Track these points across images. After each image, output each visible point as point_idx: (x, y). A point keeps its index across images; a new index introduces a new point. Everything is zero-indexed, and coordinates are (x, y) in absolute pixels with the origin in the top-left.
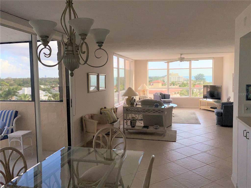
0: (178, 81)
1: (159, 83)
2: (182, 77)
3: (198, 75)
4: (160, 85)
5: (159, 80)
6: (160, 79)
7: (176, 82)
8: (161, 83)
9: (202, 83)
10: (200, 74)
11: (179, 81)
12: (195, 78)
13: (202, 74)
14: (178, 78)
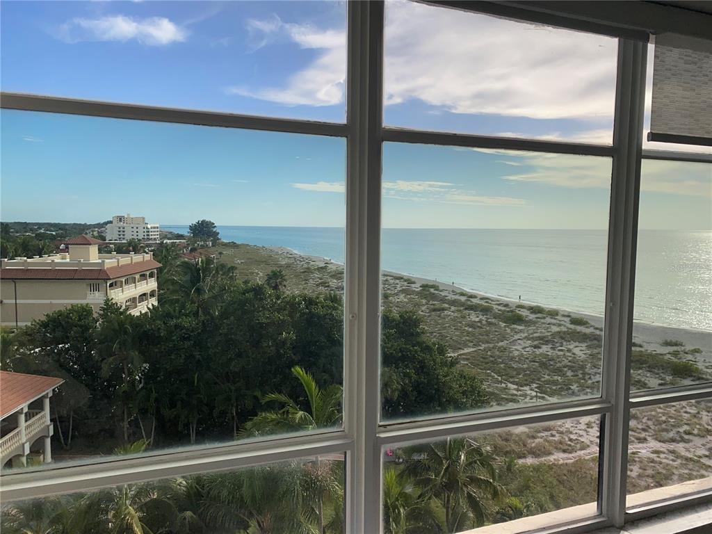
0: (146, 237)
1: (90, 244)
2: (157, 228)
3: (198, 223)
4: (93, 252)
5: (86, 234)
6: (89, 231)
7: (139, 240)
8: (97, 246)
9: (211, 245)
10: (203, 221)
11: (149, 239)
12: (191, 230)
13: (210, 222)
14: (145, 230)
